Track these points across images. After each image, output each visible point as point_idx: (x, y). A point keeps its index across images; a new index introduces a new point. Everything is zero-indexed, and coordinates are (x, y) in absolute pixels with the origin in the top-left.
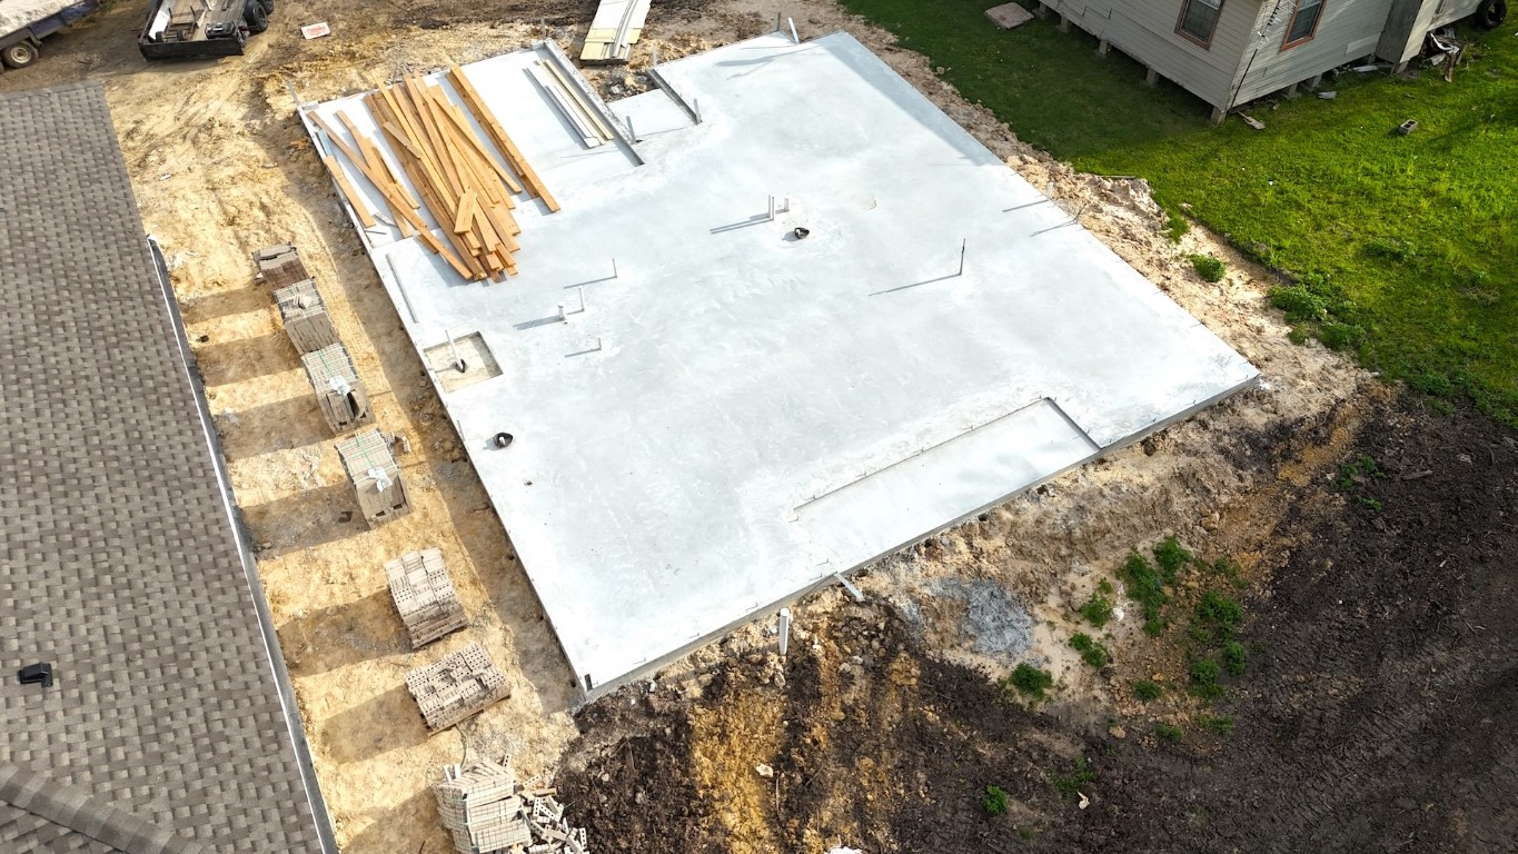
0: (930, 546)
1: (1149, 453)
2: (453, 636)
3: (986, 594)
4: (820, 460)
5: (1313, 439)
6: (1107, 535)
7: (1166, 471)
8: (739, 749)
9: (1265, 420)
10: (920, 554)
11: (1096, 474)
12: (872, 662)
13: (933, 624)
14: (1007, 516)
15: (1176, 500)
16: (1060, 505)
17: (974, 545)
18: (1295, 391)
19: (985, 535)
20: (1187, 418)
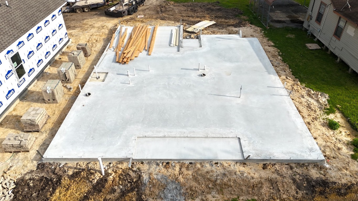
0: (167, 164)
1: (264, 169)
2: (35, 133)
3: (174, 186)
4: (157, 128)
5: (337, 192)
6: (230, 188)
7: (265, 176)
8: (68, 195)
9: (318, 176)
10: (162, 165)
11: (239, 167)
12: (124, 190)
13: (151, 188)
14: (199, 166)
15: (265, 188)
16: (218, 170)
17: (182, 170)
18: (339, 173)
19: (188, 168)
20: (286, 163)
